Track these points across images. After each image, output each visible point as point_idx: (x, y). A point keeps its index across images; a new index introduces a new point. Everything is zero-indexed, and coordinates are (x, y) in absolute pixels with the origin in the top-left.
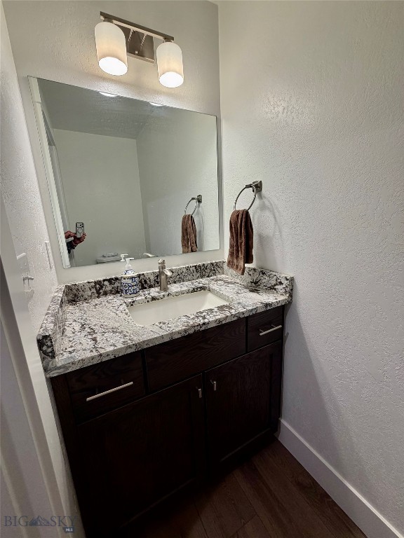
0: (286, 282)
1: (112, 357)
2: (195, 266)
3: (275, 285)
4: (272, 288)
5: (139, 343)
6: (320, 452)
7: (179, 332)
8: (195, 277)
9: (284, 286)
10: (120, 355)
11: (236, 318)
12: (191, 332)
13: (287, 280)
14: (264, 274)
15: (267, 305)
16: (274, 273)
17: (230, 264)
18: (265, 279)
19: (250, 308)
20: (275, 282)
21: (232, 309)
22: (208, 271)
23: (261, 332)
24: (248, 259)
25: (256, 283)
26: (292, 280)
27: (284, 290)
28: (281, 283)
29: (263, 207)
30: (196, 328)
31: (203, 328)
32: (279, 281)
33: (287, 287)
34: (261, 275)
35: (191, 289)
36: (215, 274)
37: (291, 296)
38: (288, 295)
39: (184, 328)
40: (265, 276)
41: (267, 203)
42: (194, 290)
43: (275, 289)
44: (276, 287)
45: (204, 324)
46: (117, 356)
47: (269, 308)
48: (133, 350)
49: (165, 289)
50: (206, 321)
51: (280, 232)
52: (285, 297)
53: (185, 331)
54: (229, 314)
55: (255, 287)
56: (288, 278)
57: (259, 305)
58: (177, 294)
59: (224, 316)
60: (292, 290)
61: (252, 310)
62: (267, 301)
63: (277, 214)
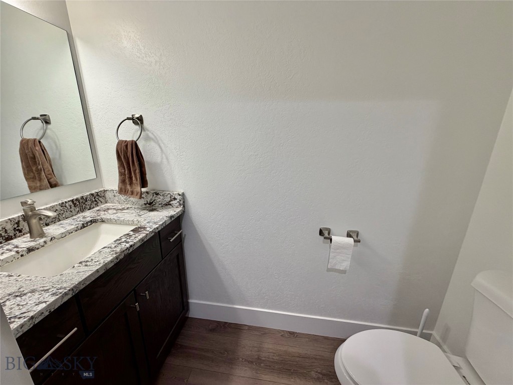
0: (179, 197)
1: (47, 313)
2: (72, 201)
3: (170, 201)
4: (168, 205)
5: (74, 287)
6: (218, 302)
7: (111, 261)
8: (74, 213)
9: (178, 200)
10: (56, 307)
11: (153, 234)
12: (122, 257)
13: (180, 195)
14: (157, 194)
15: (171, 217)
16: (168, 192)
17: (122, 191)
18: (160, 199)
19: (161, 223)
20: (169, 199)
21: (146, 228)
22: (89, 203)
23: (171, 239)
24: (144, 183)
25: (150, 204)
26: (183, 195)
27: (178, 204)
28: (175, 199)
29: (148, 138)
30: (125, 252)
31: (131, 250)
32: (173, 197)
33: (180, 200)
34: (155, 196)
35: (80, 225)
36: (97, 205)
37: (184, 206)
38: (182, 206)
39: (115, 256)
40: (159, 196)
41: (150, 135)
42: (83, 226)
43: (170, 205)
44: (171, 203)
45: (131, 246)
46: (52, 310)
47: (173, 219)
48: (69, 296)
49: (42, 235)
50: (131, 243)
51: (167, 159)
52: (180, 209)
53: (117, 258)
54: (148, 232)
55: (151, 206)
56: (180, 193)
57: (166, 219)
58: (63, 236)
59: (144, 235)
60: (184, 202)
61: (163, 224)
62: (170, 214)
63: (162, 145)
